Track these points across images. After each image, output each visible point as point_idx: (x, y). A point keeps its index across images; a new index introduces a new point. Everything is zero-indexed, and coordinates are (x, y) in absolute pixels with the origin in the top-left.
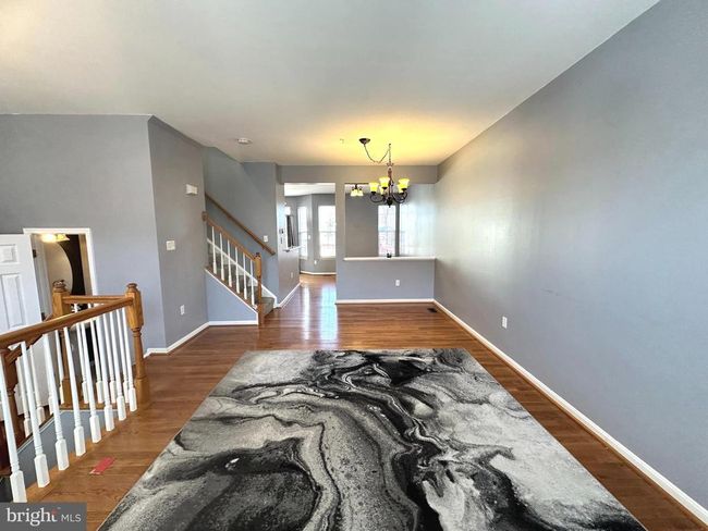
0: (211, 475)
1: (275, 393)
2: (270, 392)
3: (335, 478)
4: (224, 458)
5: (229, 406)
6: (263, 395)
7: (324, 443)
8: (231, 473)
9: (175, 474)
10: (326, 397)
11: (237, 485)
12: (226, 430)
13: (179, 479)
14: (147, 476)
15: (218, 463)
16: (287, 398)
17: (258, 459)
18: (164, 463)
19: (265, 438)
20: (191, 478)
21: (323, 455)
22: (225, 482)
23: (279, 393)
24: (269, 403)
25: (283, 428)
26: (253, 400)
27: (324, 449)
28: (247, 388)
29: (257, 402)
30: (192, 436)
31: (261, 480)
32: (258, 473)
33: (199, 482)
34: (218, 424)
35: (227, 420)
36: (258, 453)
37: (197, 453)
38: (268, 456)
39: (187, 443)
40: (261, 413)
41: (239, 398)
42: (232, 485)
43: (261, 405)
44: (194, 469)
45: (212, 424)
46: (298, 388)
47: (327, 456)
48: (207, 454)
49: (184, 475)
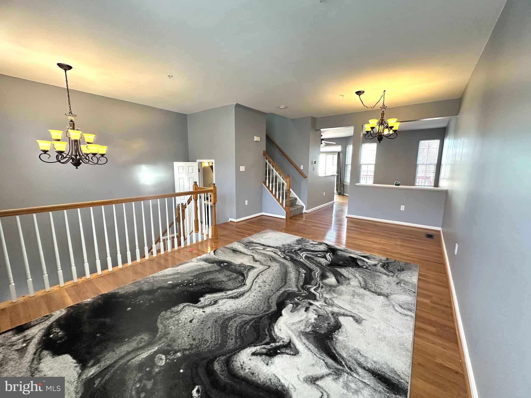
0: (215, 264)
1: (262, 249)
2: (261, 248)
3: (254, 284)
4: (223, 262)
5: (241, 247)
6: (257, 248)
7: (263, 273)
8: (221, 267)
9: (206, 260)
10: (284, 258)
11: (219, 271)
12: (232, 254)
13: (206, 262)
14: (199, 257)
15: (220, 263)
16: (266, 252)
17: (233, 267)
18: (206, 256)
19: (242, 262)
20: (209, 263)
21: (258, 276)
22: (218, 268)
23: (264, 249)
24: (256, 251)
25: (252, 261)
26: (251, 248)
27: (260, 274)
28: (253, 243)
29: (252, 249)
30: (220, 251)
31: (228, 273)
32: (229, 271)
33: (210, 265)
34: (231, 251)
35: (235, 251)
36: (235, 265)
37: (216, 257)
38: (237, 268)
39: (217, 253)
40: (249, 253)
41: (246, 245)
42: (218, 270)
43: (252, 251)
44: (212, 261)
45: (229, 251)
46: (275, 250)
47: (259, 277)
48: (219, 259)
49: (208, 261)
